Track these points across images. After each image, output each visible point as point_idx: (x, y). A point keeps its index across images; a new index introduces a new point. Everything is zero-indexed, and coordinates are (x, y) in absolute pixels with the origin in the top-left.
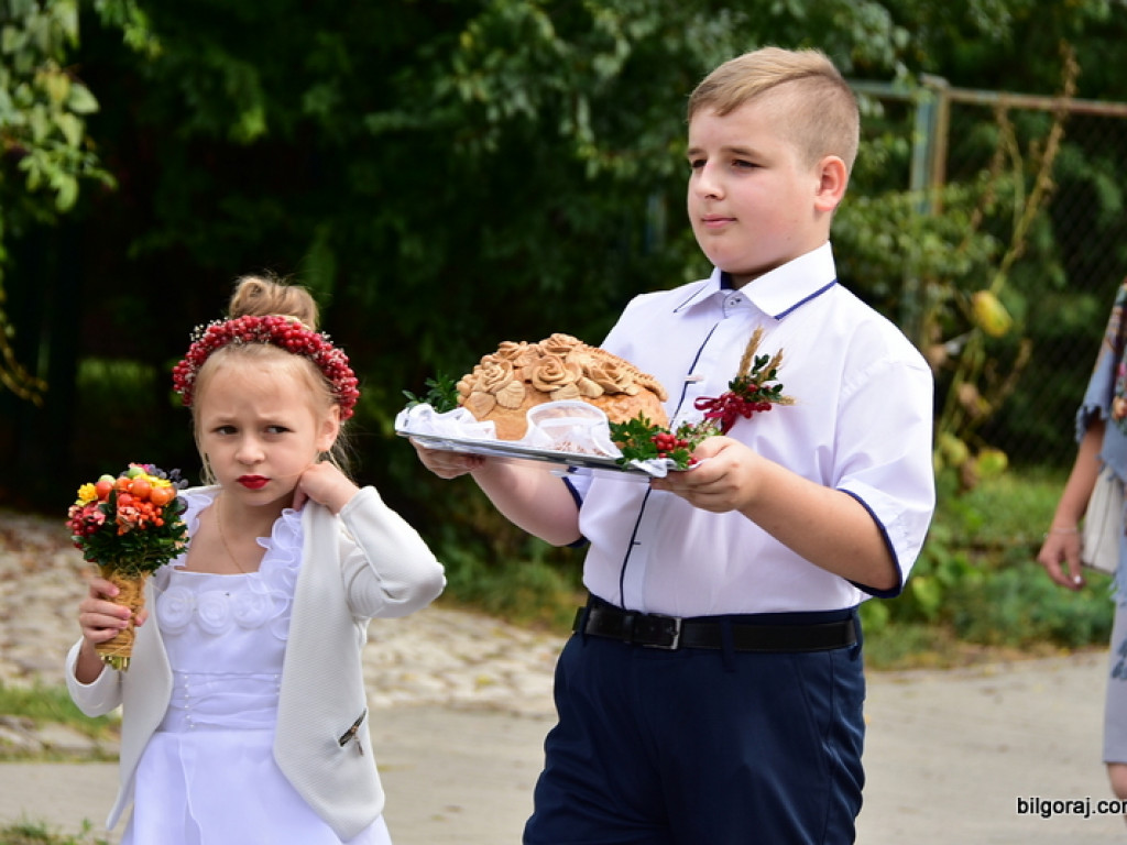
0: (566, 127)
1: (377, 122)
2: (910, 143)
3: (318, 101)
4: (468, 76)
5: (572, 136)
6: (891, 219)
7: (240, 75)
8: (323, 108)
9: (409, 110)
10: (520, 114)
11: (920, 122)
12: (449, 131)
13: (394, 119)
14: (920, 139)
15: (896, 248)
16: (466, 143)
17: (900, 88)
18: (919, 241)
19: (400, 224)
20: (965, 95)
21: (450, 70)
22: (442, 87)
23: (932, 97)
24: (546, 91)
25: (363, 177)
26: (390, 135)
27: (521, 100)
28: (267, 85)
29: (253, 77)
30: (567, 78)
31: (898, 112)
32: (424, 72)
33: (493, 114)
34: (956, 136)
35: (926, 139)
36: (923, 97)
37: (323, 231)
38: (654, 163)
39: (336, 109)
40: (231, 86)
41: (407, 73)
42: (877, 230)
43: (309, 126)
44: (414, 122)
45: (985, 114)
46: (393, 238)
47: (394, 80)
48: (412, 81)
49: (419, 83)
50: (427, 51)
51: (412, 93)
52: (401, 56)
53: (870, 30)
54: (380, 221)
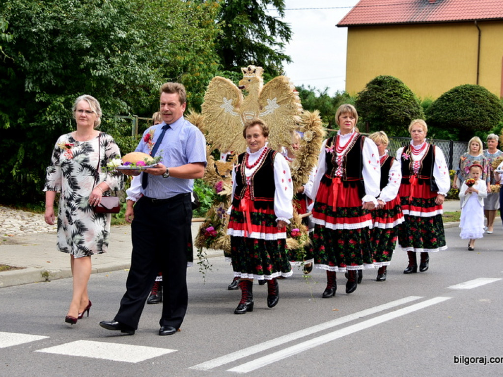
0: (67, 125)
1: (32, 124)
2: (131, 127)
4: (48, 116)
5: (68, 126)
6: (129, 141)
7: (5, 116)
8: (21, 122)
9: (38, 122)
10: (59, 122)
11: (133, 123)
12: (45, 126)
13: (35, 124)
14: (133, 126)
15: (129, 146)
16: (49, 128)
17: (129, 117)
18: (134, 145)
19: (36, 143)
20: (141, 118)
21: (45, 115)
22: (44, 118)
23: (135, 119)
24: (63, 118)
25: (29, 135)
26: (34, 127)
27: (59, 120)
28: (10, 118)
29: (7, 117)
30: (67, 116)
31: (129, 121)
32: (40, 115)
33: (53, 123)
34: (139, 126)
35: (134, 126)
36: (133, 119)
37: (22, 145)
39: (23, 122)
40: (3, 119)
41: (37, 115)
42: (126, 143)
43: (19, 125)
44: (39, 124)
45: (145, 121)
46: (35, 146)
47: (35, 117)
48: (38, 117)
49: (39, 117)
50: (41, 111)
51: (38, 119)
52: (36, 112)
53: (123, 107)
54: (33, 143)
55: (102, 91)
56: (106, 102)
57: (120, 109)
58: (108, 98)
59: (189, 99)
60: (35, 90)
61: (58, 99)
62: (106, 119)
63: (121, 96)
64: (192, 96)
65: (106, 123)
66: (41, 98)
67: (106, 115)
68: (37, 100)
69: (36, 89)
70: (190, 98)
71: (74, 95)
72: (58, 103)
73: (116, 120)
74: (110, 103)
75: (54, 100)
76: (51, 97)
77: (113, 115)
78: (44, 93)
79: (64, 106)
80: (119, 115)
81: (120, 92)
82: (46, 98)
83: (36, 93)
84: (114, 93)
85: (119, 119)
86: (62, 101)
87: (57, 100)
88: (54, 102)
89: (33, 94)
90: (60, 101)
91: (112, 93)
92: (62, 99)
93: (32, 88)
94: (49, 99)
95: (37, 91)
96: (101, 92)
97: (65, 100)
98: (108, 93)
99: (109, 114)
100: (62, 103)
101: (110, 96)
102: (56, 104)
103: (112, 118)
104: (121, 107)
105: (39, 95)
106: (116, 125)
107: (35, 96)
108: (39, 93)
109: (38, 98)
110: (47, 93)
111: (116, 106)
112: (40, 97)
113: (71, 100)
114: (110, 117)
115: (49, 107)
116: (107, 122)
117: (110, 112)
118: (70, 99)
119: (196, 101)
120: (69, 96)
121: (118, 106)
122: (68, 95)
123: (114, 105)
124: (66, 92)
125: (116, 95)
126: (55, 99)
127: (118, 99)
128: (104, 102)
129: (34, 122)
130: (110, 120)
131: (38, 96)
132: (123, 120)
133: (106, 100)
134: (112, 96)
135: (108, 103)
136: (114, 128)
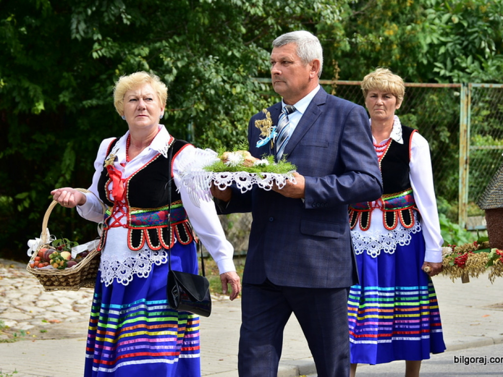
1: (87, 103)
3: (64, 97)
7: (34, 89)
8: (67, 100)
9: (98, 98)
13: (94, 102)
21: (112, 83)
25: (83, 124)
26: (92, 107)
28: (45, 92)
29: (39, 90)
32: (104, 84)
37: (70, 144)
38: (188, 112)
39: (71, 100)
40: (32, 93)
41: (98, 85)
43: (62, 106)
44: (101, 103)
47: (93, 88)
48: (99, 88)
49: (102, 89)
50: (104, 77)
51: (99, 92)
52: (94, 79)
53: (263, 60)
54: (90, 139)
55: (221, 32)
56: (230, 53)
57: (257, 65)
58: (234, 45)
59: (392, 38)
60: (90, 35)
61: (136, 51)
62: (231, 87)
63: (259, 39)
64: (400, 32)
65: (232, 95)
66: (103, 50)
67: (230, 78)
68: (95, 55)
69: (93, 33)
70: (395, 35)
71: (167, 41)
72: (137, 59)
73: (250, 87)
74: (238, 55)
75: (129, 54)
76: (121, 47)
77: (243, 77)
78: (108, 41)
79: (149, 63)
80: (256, 76)
81: (257, 32)
82: (112, 49)
83: (94, 42)
84: (243, 35)
85: (256, 84)
86: (144, 55)
87: (133, 54)
88: (129, 57)
89: (88, 43)
90: (139, 54)
91: (241, 34)
92: (146, 51)
93: (86, 33)
94: (118, 53)
95: (95, 38)
96: (218, 34)
97: (150, 53)
98: (233, 35)
99: (235, 76)
100: (144, 58)
101: (236, 40)
102: (132, 61)
103: (242, 83)
104: (260, 61)
105: (100, 44)
106: (251, 97)
107: (90, 48)
108: (98, 40)
109: (96, 51)
110: (115, 40)
111: (250, 59)
112: (100, 50)
113: (161, 52)
114: (238, 82)
115: (120, 67)
116: (234, 92)
117: (238, 72)
118: (159, 50)
119: (407, 42)
120: (158, 45)
121: (253, 60)
122: (156, 42)
123: (245, 59)
124: (151, 36)
125: (248, 38)
126: (129, 51)
127: (253, 46)
128: (226, 52)
129: (90, 98)
130: (238, 88)
131: (96, 46)
132: (264, 88)
133: (230, 49)
134: (240, 39)
135: (233, 54)
136: (247, 103)
